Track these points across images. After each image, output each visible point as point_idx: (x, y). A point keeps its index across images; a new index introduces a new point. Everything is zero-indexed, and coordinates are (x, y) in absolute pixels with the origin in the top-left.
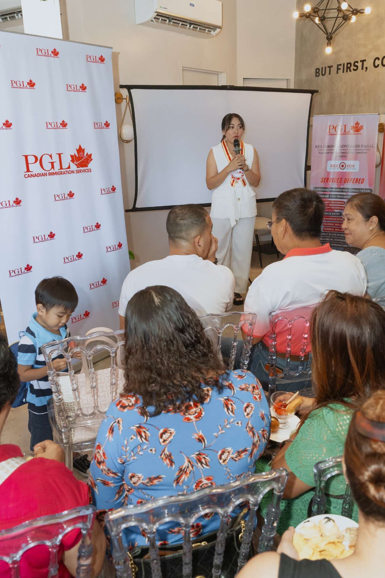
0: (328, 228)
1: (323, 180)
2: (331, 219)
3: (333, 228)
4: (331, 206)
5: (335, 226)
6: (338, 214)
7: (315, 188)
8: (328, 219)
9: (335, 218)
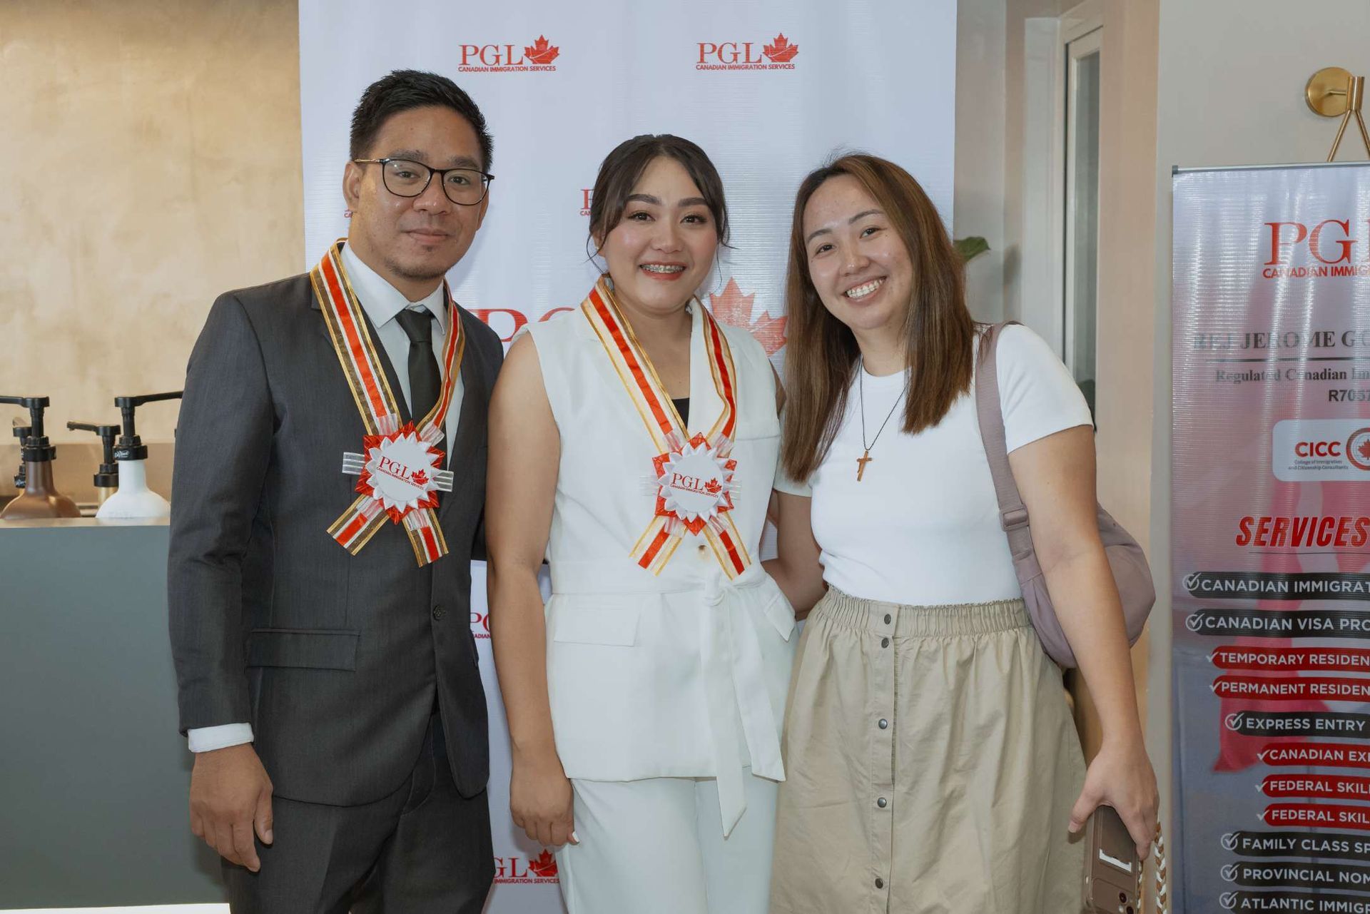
0: (1297, 807)
1: (1253, 529)
2: (1314, 754)
3: (1325, 808)
4: (1308, 681)
5: (1335, 794)
6: (1350, 725)
7: (1204, 575)
8: (1293, 754)
9: (1333, 747)
